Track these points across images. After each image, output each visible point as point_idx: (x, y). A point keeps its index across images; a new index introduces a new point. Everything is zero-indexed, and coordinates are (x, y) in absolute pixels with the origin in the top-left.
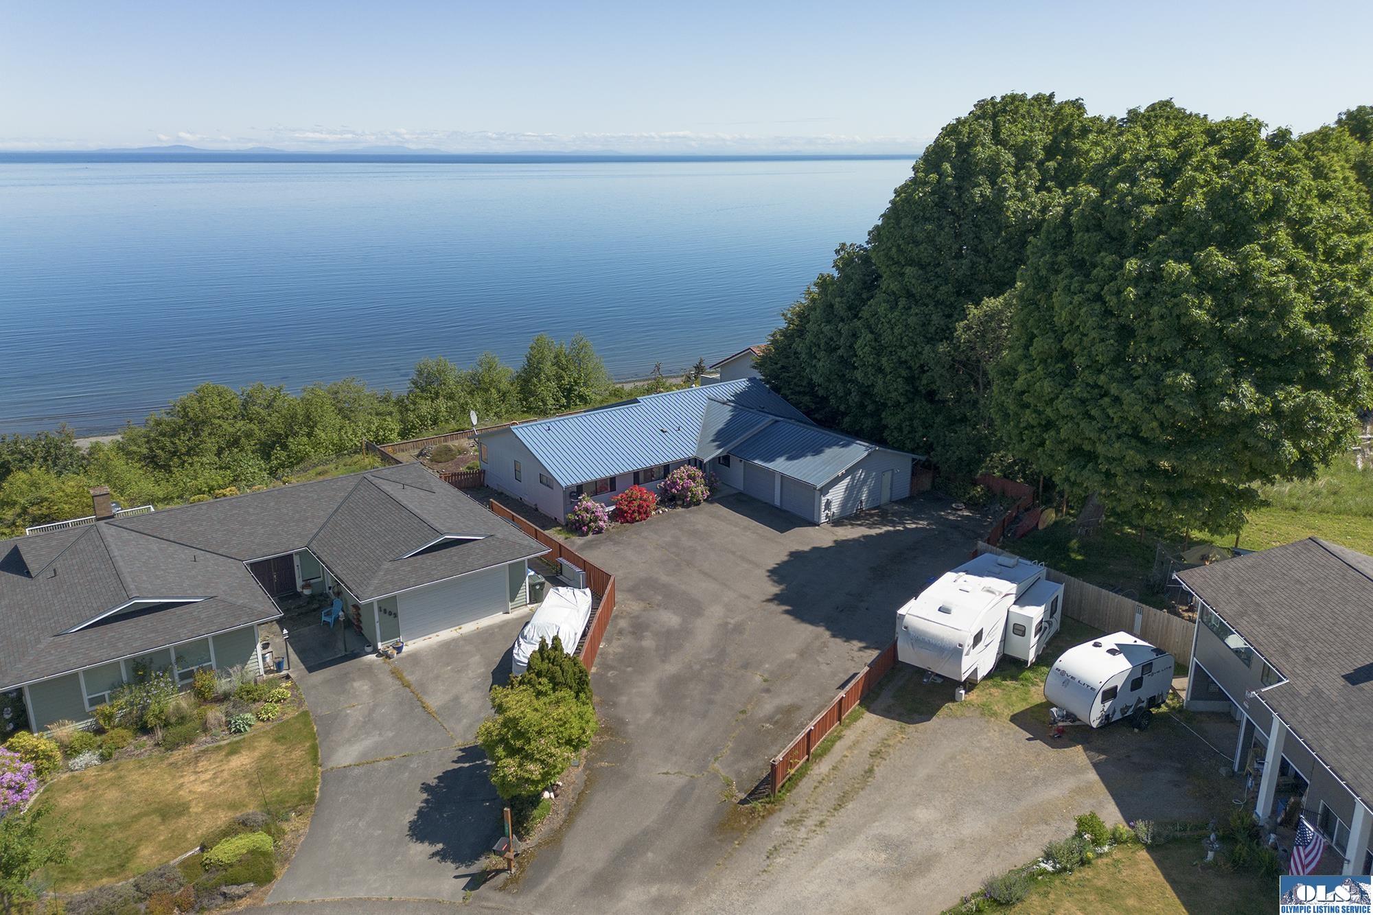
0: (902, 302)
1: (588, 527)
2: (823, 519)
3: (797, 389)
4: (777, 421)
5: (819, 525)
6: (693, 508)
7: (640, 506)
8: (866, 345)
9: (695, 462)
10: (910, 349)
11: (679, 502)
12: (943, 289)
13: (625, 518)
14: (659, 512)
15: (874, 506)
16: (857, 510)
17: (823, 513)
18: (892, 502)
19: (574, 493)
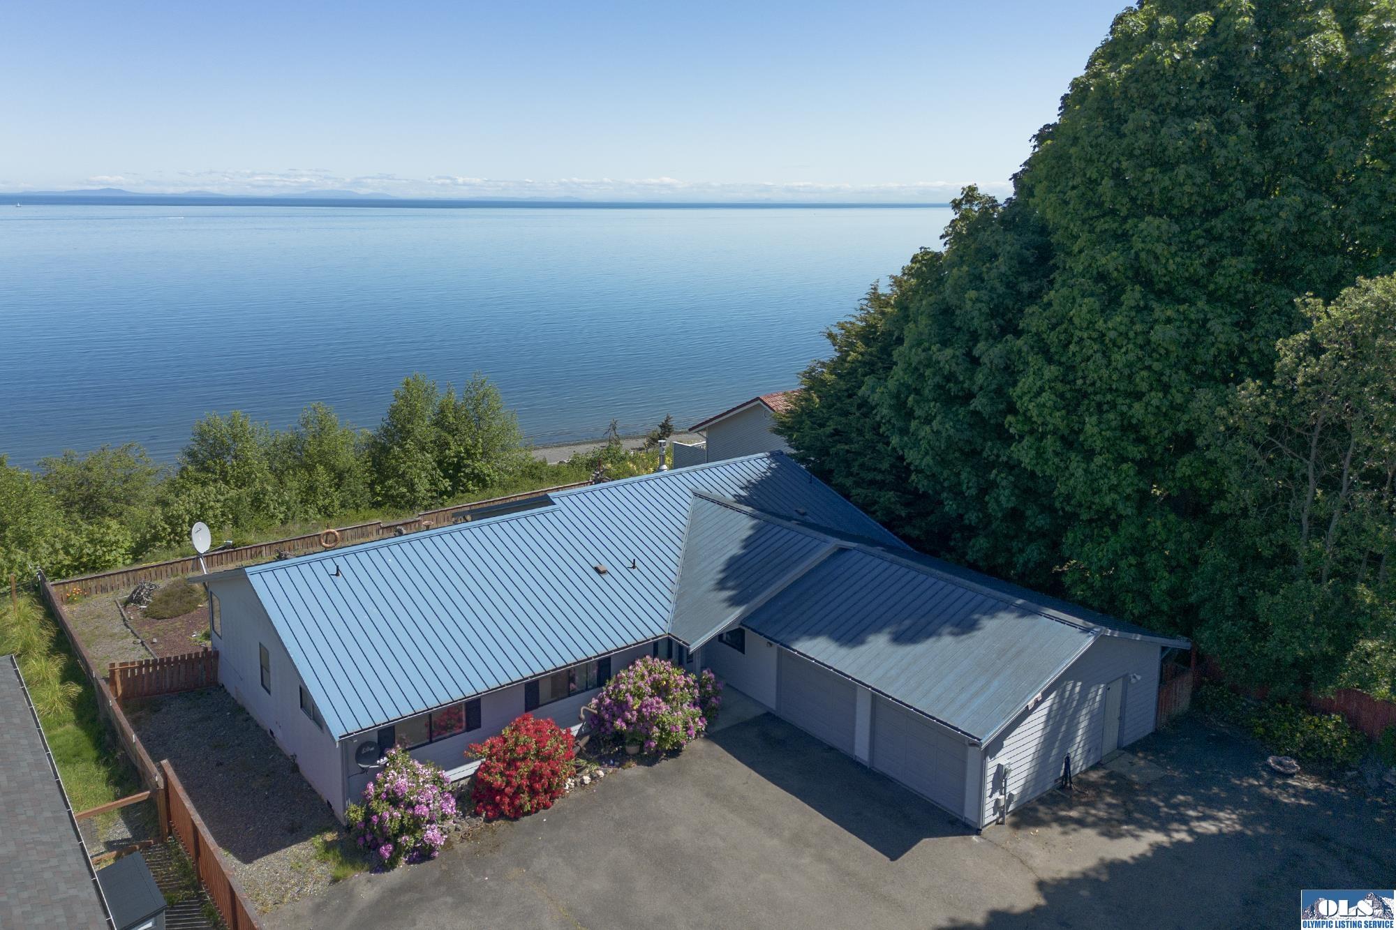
0: (1133, 295)
1: (396, 845)
2: (989, 816)
3: (870, 476)
4: (842, 550)
5: (978, 832)
6: (665, 765)
7: (534, 776)
8: (1042, 390)
9: (668, 649)
10: (1155, 398)
11: (632, 749)
12: (1233, 264)
13: (497, 806)
14: (582, 782)
15: (1090, 764)
16: (1056, 781)
17: (988, 800)
18: (1124, 749)
19: (363, 752)
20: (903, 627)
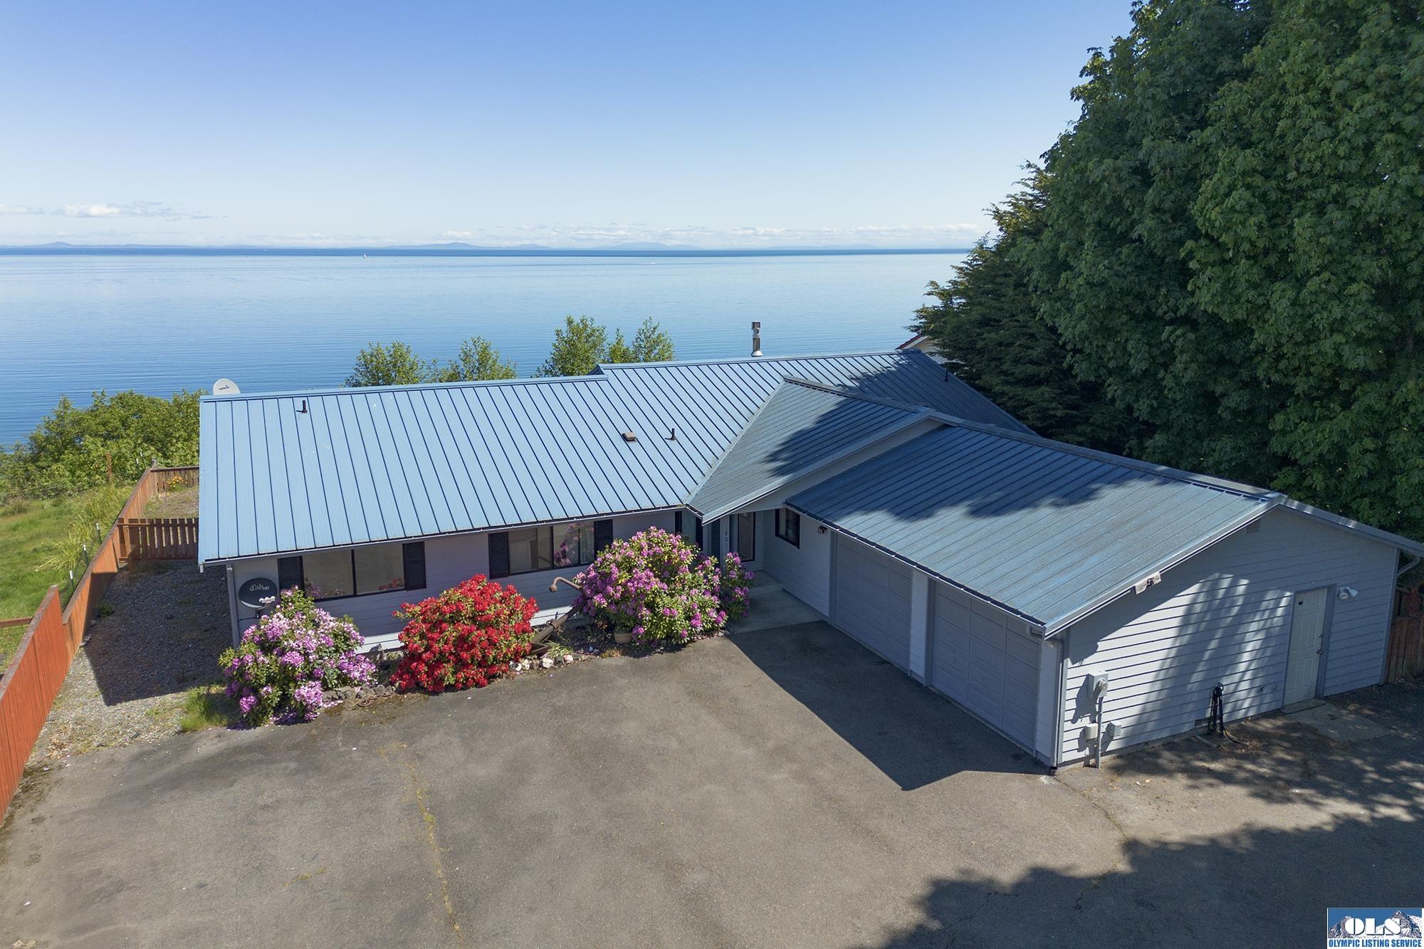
5: (1051, 771)
6: (658, 658)
7: (462, 641)
9: (678, 520)
11: (621, 637)
13: (413, 674)
14: (541, 665)
15: (1264, 709)
16: (1198, 722)
17: (1068, 726)
18: (1326, 698)
19: (252, 589)
20: (989, 500)
